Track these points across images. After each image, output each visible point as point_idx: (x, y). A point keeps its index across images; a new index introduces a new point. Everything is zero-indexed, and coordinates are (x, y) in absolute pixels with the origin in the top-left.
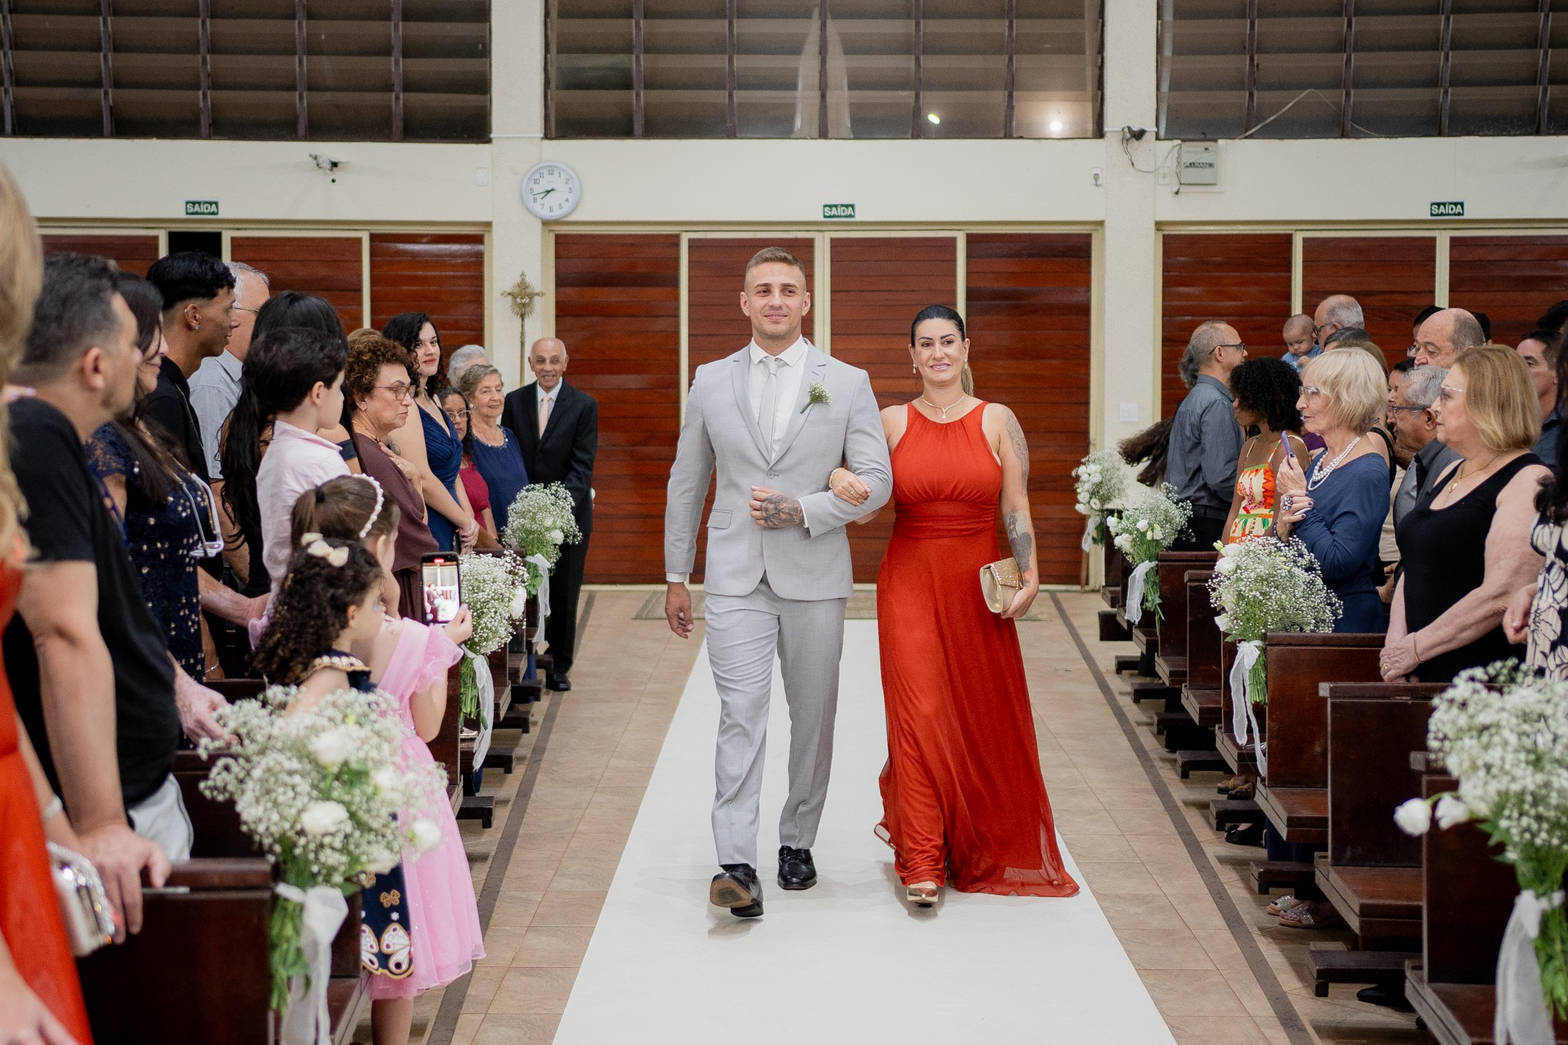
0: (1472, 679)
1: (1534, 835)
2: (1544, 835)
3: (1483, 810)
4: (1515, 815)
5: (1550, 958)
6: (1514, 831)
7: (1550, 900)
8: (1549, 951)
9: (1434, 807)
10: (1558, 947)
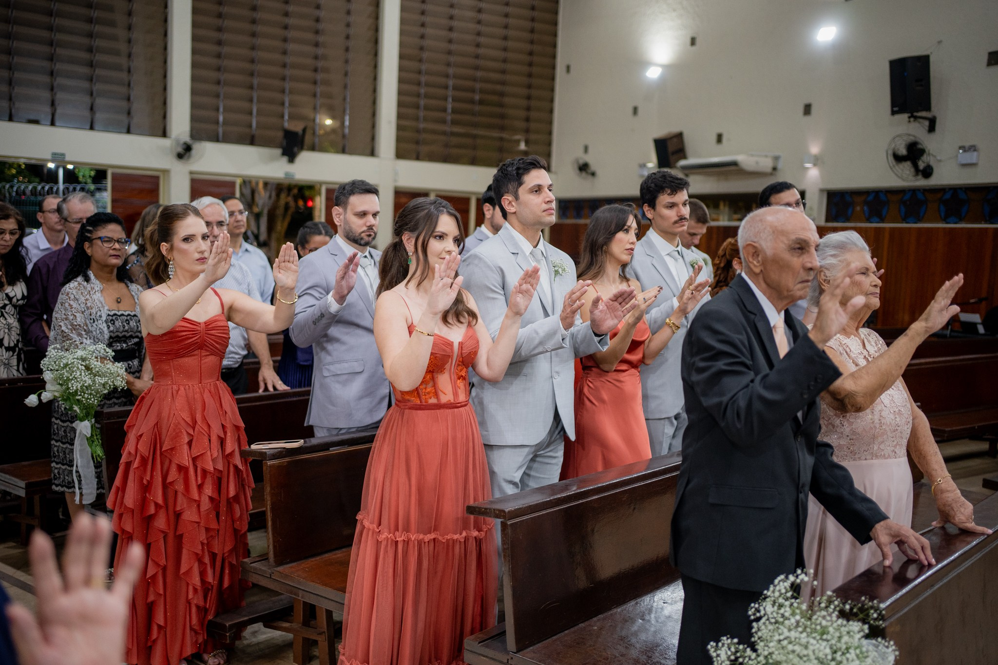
0: (54, 349)
1: (90, 399)
2: (93, 400)
3: (57, 394)
4: (82, 394)
5: (93, 442)
6: (84, 399)
7: (91, 422)
8: (92, 439)
9: (39, 396)
10: (95, 438)
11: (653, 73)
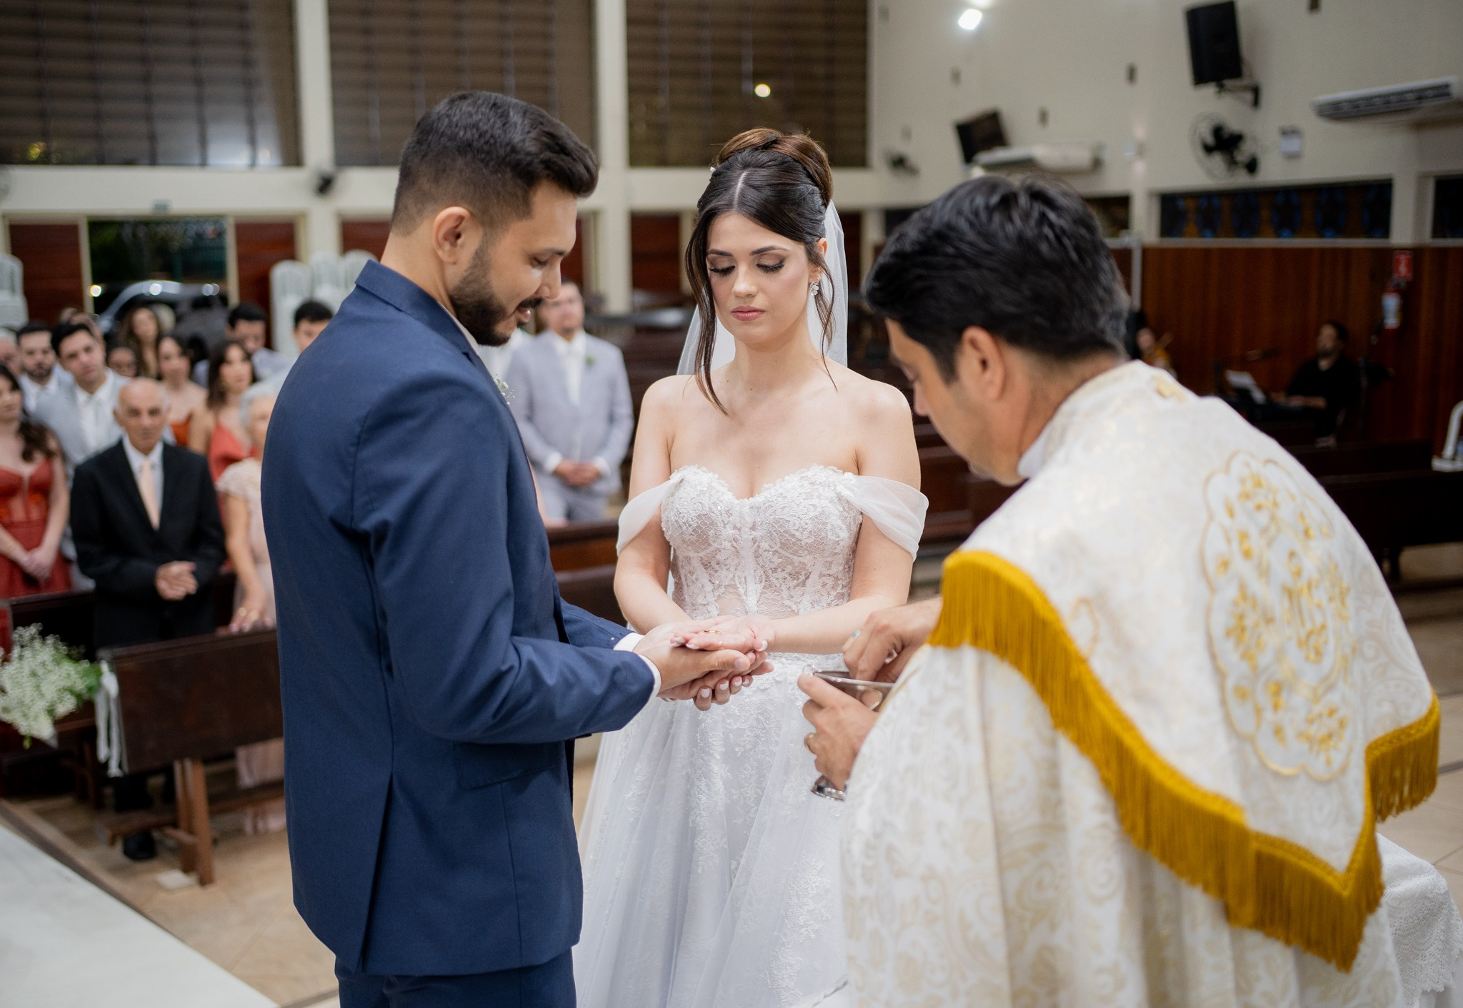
11: (969, 21)
